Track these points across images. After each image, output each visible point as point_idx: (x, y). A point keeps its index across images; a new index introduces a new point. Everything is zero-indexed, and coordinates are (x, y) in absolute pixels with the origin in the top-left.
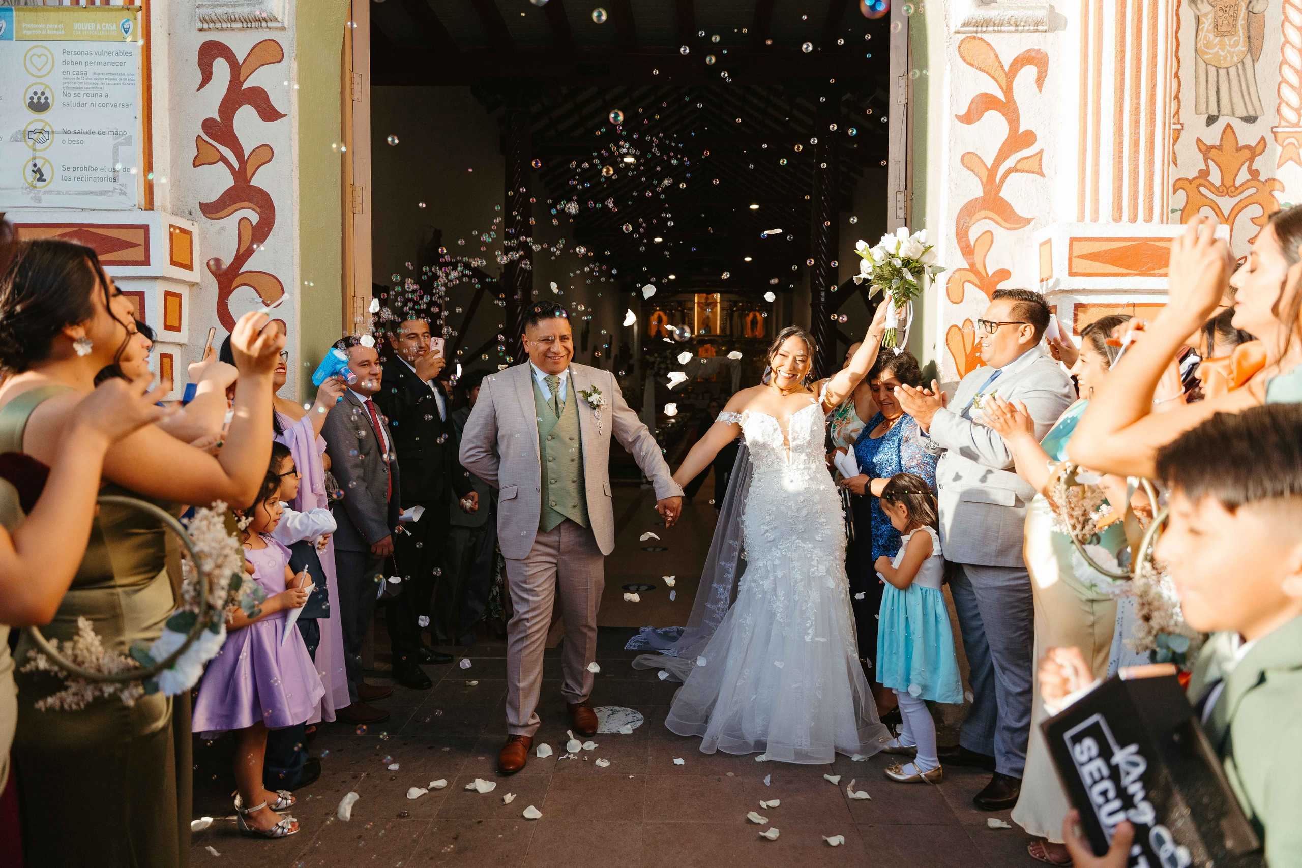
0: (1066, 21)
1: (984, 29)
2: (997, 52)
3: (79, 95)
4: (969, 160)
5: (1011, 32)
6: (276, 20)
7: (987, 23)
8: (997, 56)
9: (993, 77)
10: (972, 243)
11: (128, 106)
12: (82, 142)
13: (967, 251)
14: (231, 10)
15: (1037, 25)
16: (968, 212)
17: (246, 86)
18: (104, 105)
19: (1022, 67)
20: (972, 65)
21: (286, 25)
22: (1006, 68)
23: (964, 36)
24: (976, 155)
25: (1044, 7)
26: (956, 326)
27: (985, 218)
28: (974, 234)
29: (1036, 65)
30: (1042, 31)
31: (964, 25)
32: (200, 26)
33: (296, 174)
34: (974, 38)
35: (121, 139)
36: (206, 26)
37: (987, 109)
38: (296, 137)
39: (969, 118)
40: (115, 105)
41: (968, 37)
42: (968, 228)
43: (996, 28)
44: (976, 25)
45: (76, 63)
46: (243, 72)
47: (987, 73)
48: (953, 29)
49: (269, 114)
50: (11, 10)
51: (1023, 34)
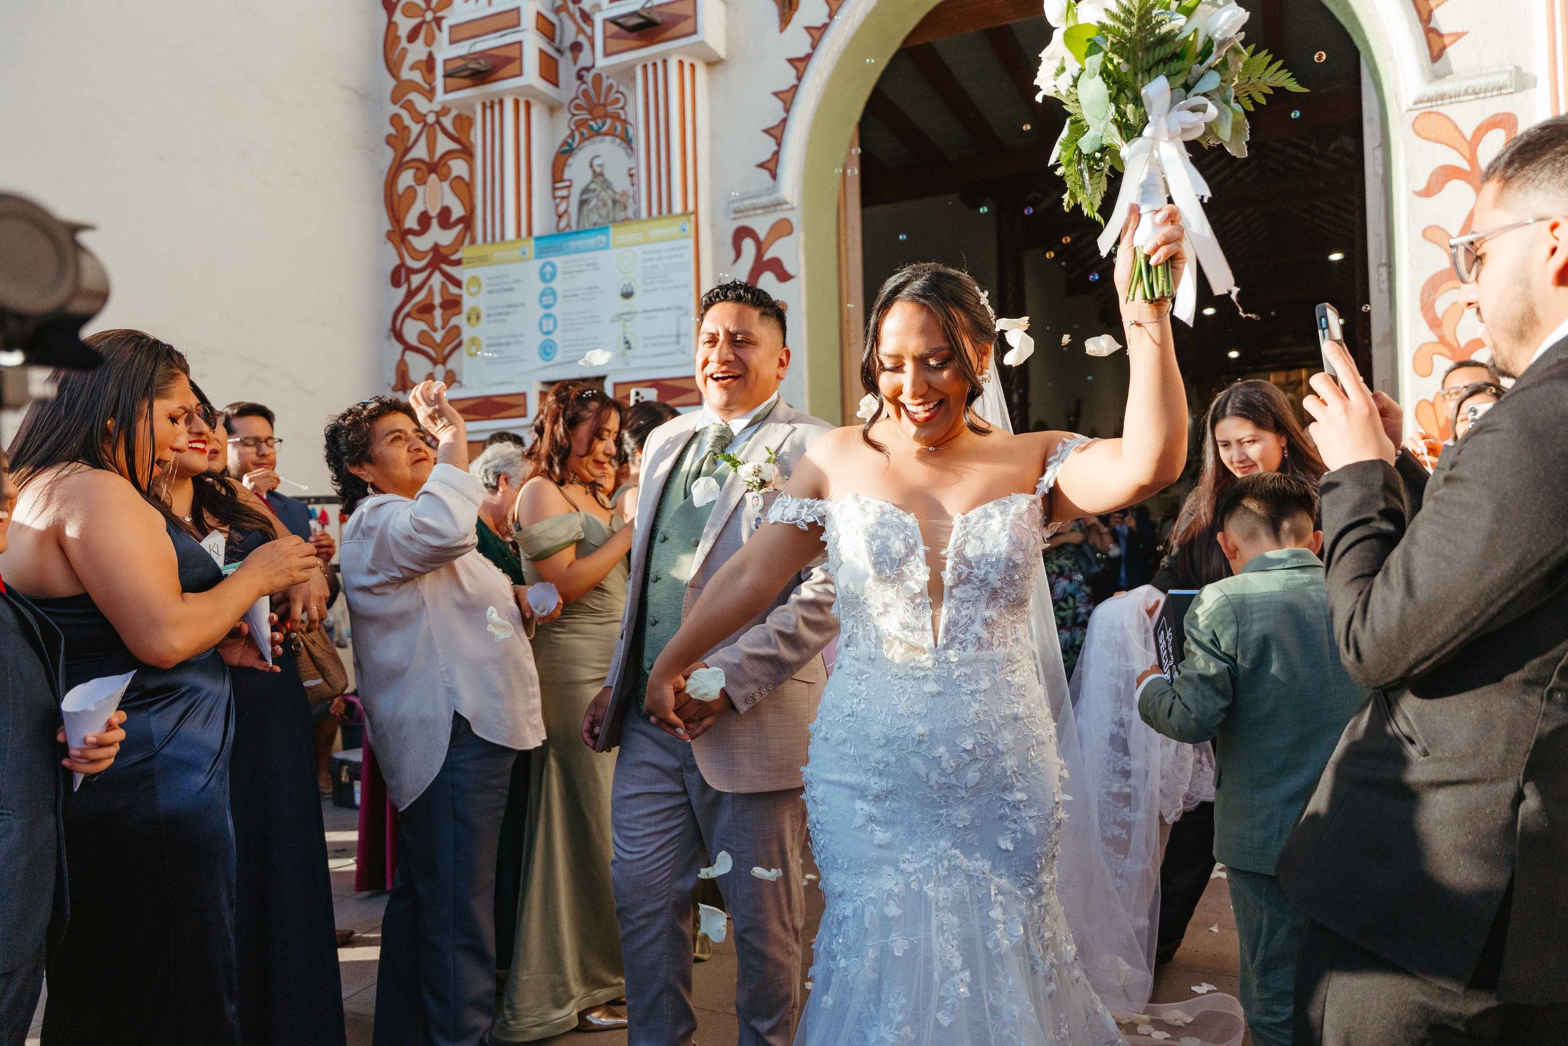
0: (1536, 79)
1: (1439, 102)
2: (1457, 122)
3: (652, 283)
4: (1432, 234)
5: (1471, 100)
6: (786, 203)
7: (1442, 97)
8: (1456, 127)
9: (1453, 148)
10: (1439, 314)
11: (685, 286)
12: (654, 318)
13: (1435, 324)
14: (754, 201)
15: (1500, 89)
16: (1433, 287)
17: (767, 256)
18: (670, 288)
19: (1486, 132)
20: (1429, 139)
21: (795, 204)
22: (1469, 136)
23: (1417, 113)
24: (1439, 227)
25: (1506, 71)
26: (1426, 400)
27: (1453, 288)
28: (1441, 306)
29: (1503, 128)
30: (1508, 94)
31: (1415, 103)
32: (732, 215)
33: (804, 321)
34: (1430, 113)
35: (682, 312)
36: (737, 216)
37: (1450, 180)
38: (803, 293)
39: (1428, 192)
40: (677, 287)
41: (1421, 114)
42: (1434, 301)
43: (1453, 100)
44: (1430, 100)
45: (652, 259)
46: (764, 246)
47: (1446, 144)
48: (1404, 108)
49: (784, 276)
50: (607, 228)
51: (1486, 100)
